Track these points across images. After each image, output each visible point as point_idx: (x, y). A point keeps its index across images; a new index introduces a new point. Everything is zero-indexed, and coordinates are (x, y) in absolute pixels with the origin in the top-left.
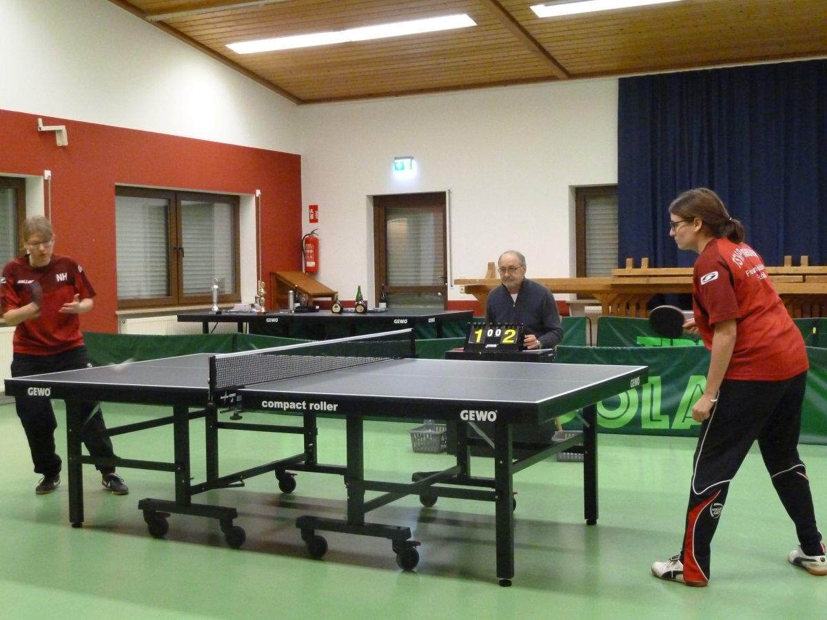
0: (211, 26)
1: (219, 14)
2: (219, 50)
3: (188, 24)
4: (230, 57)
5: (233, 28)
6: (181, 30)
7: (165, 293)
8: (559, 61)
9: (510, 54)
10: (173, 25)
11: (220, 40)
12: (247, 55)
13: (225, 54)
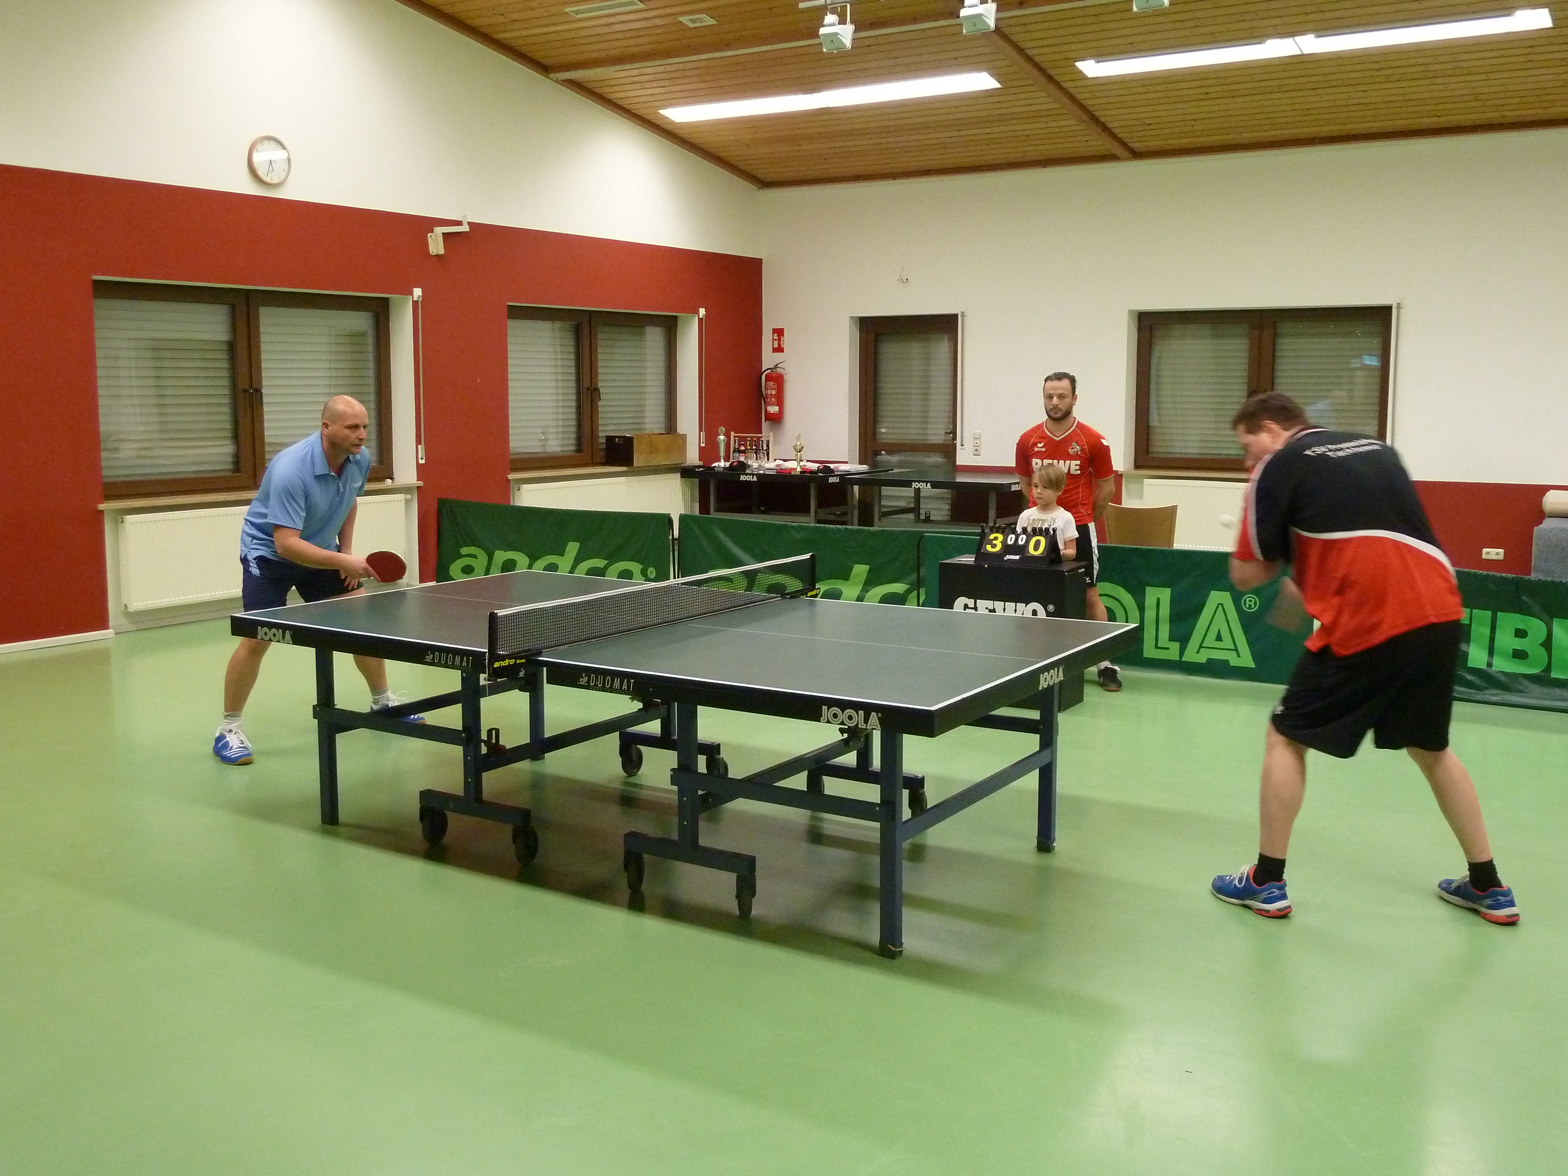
0: (638, 86)
1: (647, 71)
2: (649, 117)
3: (607, 83)
4: (664, 127)
5: (666, 89)
6: (598, 91)
7: (573, 448)
8: (1120, 135)
9: (1051, 124)
10: (589, 86)
11: (652, 104)
12: (688, 123)
13: (658, 122)
